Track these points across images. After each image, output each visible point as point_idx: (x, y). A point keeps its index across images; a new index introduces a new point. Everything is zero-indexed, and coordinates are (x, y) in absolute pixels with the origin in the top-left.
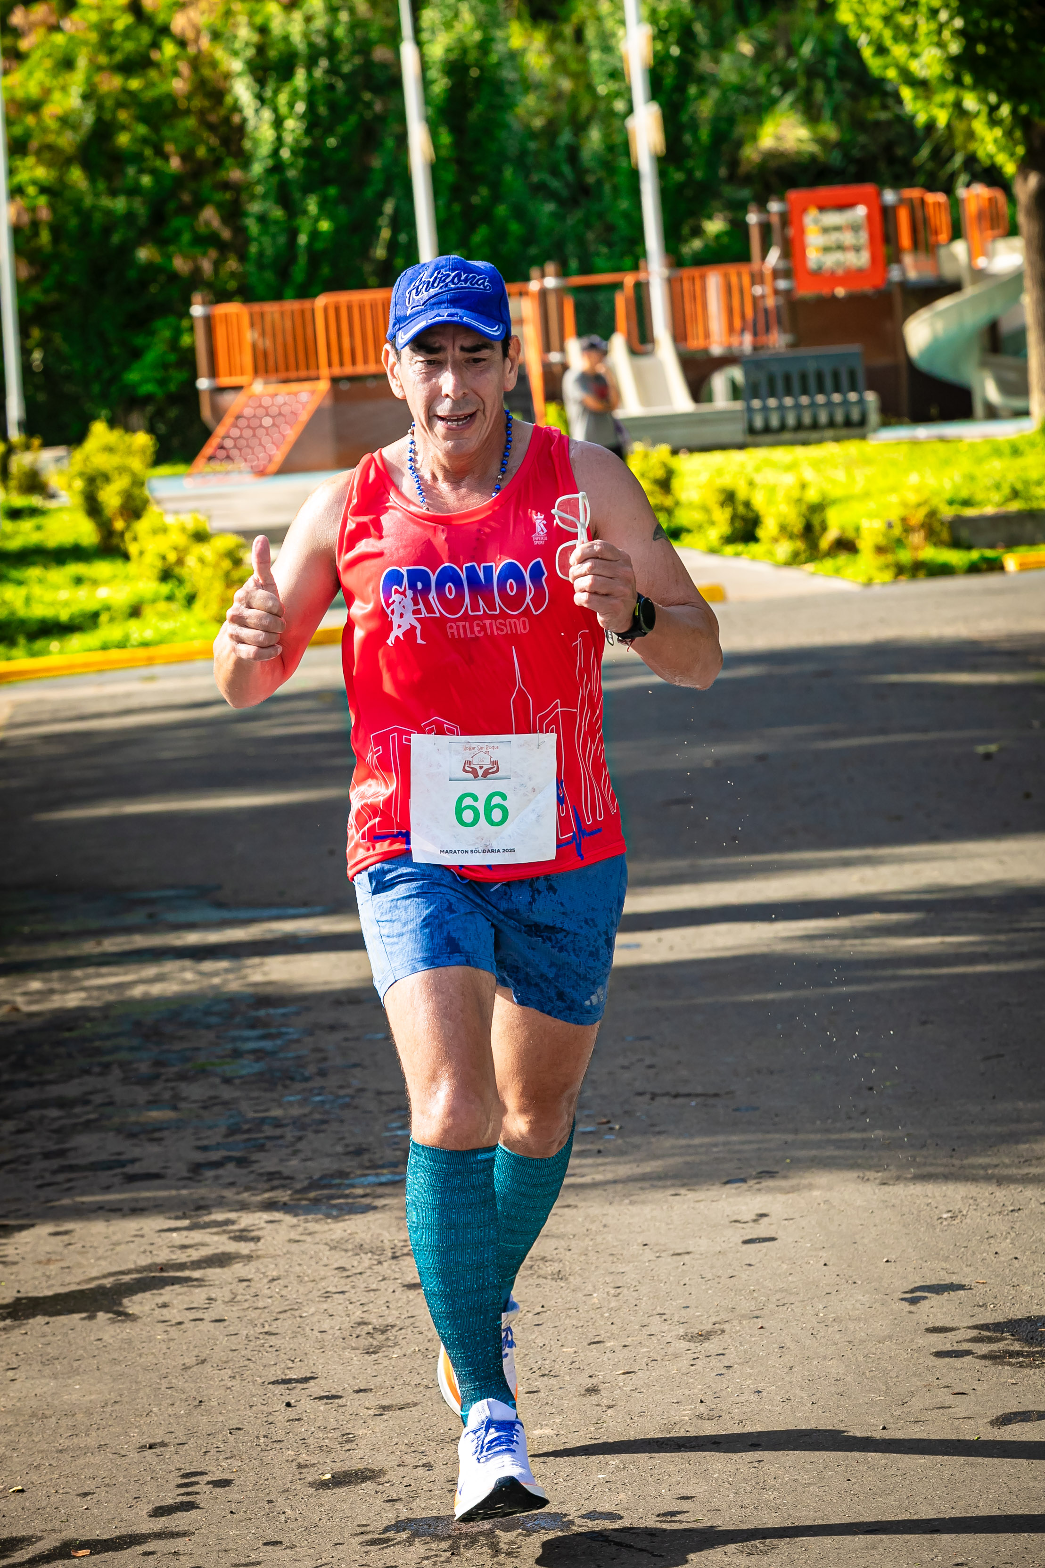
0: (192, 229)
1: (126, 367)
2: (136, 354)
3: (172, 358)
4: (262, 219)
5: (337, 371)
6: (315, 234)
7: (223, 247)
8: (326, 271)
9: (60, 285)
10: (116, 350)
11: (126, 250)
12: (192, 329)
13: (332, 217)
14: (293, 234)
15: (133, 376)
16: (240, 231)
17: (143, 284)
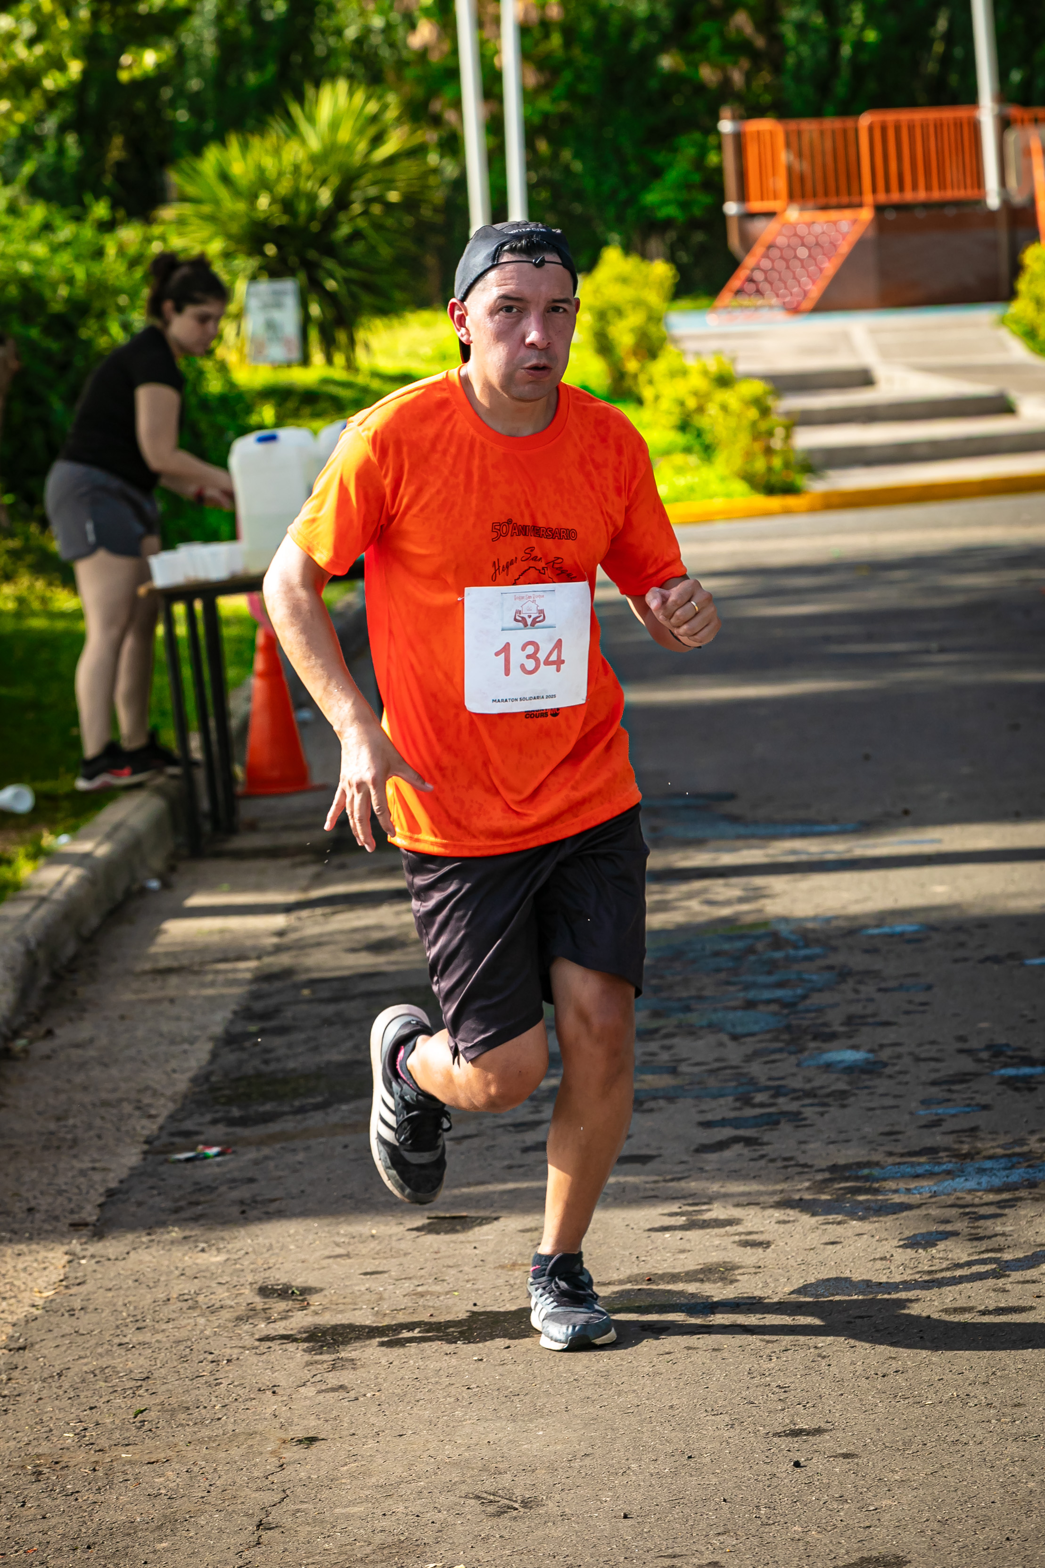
0: (722, 34)
1: (645, 187)
2: (656, 173)
3: (697, 178)
4: (802, 27)
5: (882, 198)
6: (859, 45)
7: (755, 55)
8: (871, 86)
9: (571, 95)
10: (634, 168)
11: (648, 55)
12: (719, 148)
13: (879, 27)
14: (835, 44)
15: (651, 198)
16: (775, 39)
17: (665, 95)
